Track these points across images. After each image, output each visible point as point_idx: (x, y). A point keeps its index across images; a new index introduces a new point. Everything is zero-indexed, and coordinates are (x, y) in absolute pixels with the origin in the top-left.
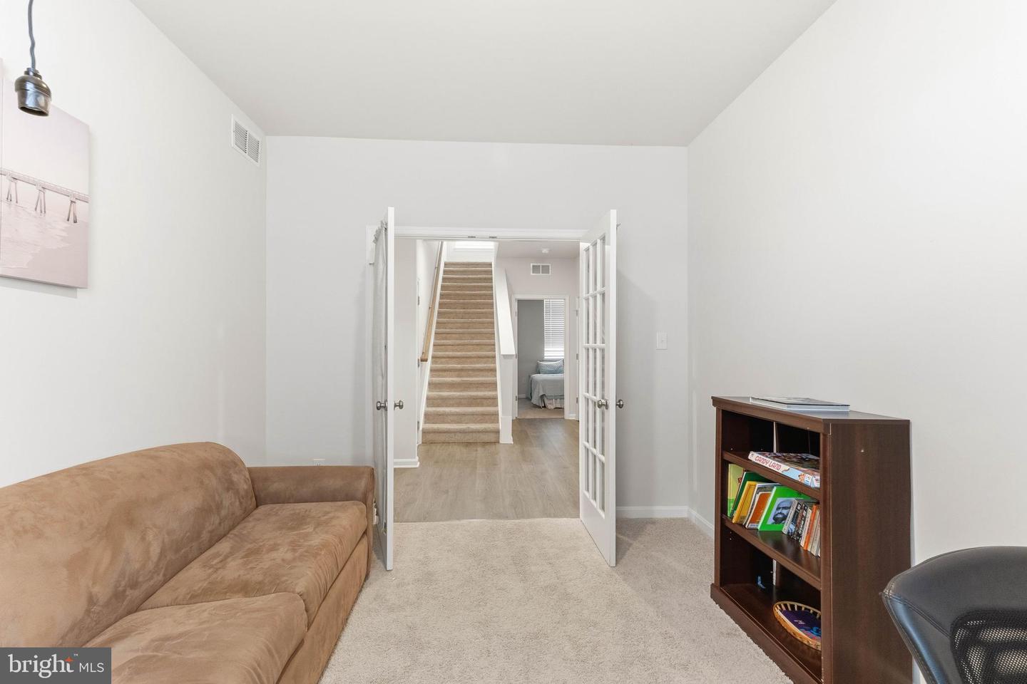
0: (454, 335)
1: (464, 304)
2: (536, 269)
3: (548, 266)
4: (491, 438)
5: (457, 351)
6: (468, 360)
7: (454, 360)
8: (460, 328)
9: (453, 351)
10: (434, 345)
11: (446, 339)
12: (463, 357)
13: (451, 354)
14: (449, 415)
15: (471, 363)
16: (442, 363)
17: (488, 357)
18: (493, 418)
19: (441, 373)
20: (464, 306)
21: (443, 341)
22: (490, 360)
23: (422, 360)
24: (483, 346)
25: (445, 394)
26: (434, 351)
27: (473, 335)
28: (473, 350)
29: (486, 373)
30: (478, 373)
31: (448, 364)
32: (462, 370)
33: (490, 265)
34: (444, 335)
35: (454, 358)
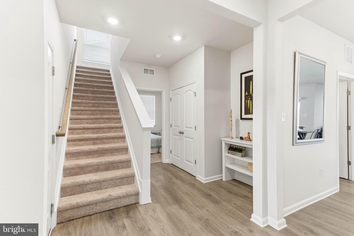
0: (87, 112)
1: (93, 91)
2: (146, 71)
3: (154, 70)
4: (132, 201)
5: (90, 123)
6: (101, 130)
7: (89, 131)
8: (92, 107)
9: (87, 123)
10: (70, 119)
11: (80, 114)
12: (97, 128)
13: (86, 126)
14: (88, 184)
15: (104, 132)
16: (78, 134)
17: (117, 128)
18: (130, 179)
19: (76, 142)
20: (93, 92)
21: (78, 116)
22: (119, 129)
23: (58, 135)
24: (112, 120)
25: (83, 162)
26: (70, 124)
27: (102, 112)
28: (106, 123)
29: (117, 140)
30: (111, 140)
31: (84, 134)
32: (97, 139)
33: (109, 71)
34: (79, 112)
35: (89, 129)
